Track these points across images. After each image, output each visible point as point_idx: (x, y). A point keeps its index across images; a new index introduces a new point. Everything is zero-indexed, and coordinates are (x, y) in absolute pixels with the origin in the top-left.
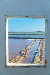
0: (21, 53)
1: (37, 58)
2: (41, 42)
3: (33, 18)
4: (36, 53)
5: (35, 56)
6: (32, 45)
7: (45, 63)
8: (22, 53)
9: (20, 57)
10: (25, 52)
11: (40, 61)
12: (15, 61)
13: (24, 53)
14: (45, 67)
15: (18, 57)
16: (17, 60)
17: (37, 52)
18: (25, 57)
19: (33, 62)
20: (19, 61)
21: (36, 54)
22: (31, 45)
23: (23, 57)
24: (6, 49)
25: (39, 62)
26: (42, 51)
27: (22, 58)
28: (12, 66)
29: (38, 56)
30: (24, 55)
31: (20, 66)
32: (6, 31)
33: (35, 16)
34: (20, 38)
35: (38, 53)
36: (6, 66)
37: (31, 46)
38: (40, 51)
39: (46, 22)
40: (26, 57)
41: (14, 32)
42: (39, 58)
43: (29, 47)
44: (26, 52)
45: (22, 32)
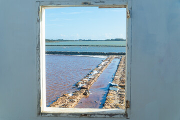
0: (77, 85)
1: (111, 97)
2: (122, 62)
3: (100, 7)
4: (111, 86)
5: (108, 93)
6: (102, 68)
7: (127, 107)
8: (81, 85)
9: (75, 94)
10: (86, 83)
11: (118, 104)
12: (63, 104)
13: (85, 85)
14: (126, 115)
15: (70, 95)
16: (67, 100)
17: (113, 84)
18: (85, 94)
19: (104, 105)
20: (73, 104)
21: (111, 88)
22: (100, 68)
23: (82, 96)
24: (39, 76)
25: (117, 107)
26: (123, 82)
27: (80, 96)
28: (53, 114)
29: (115, 93)
30: (84, 91)
31: (70, 114)
32: (39, 36)
33: (103, 2)
34: (77, 53)
35: (116, 86)
36: (40, 114)
37: (100, 70)
38: (118, 81)
39: (128, 17)
40: (88, 95)
41: (62, 40)
42: (116, 97)
43: (95, 72)
44: (89, 84)
45: (80, 40)
